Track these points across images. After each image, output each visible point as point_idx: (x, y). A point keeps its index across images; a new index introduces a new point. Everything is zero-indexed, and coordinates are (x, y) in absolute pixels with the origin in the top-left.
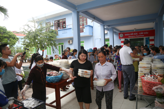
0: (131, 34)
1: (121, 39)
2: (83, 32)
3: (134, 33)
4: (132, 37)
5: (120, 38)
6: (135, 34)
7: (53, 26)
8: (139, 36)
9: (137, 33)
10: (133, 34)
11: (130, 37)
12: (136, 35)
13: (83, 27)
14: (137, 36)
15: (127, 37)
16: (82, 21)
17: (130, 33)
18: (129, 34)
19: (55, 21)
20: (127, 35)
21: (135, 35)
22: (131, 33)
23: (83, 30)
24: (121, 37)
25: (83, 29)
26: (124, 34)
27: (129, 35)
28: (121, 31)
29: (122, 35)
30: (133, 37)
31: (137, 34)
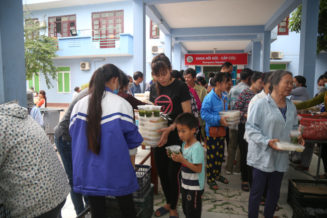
0: (207, 58)
2: (114, 46)
3: (212, 56)
4: (208, 64)
5: (187, 64)
6: (213, 58)
7: (44, 28)
9: (217, 56)
10: (210, 59)
11: (205, 63)
12: (216, 60)
13: (115, 38)
14: (216, 62)
15: (200, 62)
16: (112, 25)
17: (205, 56)
18: (204, 59)
19: (49, 18)
20: (200, 58)
21: (214, 61)
22: (207, 56)
23: (114, 43)
24: (189, 62)
25: (115, 41)
26: (194, 56)
27: (203, 60)
28: (189, 52)
29: (190, 59)
30: (210, 64)
31: (217, 58)
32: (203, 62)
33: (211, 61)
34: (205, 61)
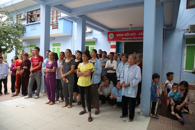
0: (126, 35)
1: (110, 42)
3: (130, 32)
4: (126, 40)
5: (109, 40)
6: (131, 34)
8: (138, 38)
9: (135, 32)
10: (129, 35)
11: (124, 38)
12: (134, 36)
14: (134, 38)
15: (120, 38)
17: (124, 33)
18: (123, 35)
20: (120, 35)
21: (132, 37)
22: (126, 32)
24: (111, 38)
26: (115, 33)
27: (123, 37)
28: (111, 29)
29: (112, 36)
30: (128, 40)
31: (134, 34)
32: (123, 38)
33: (130, 36)
34: (124, 37)
